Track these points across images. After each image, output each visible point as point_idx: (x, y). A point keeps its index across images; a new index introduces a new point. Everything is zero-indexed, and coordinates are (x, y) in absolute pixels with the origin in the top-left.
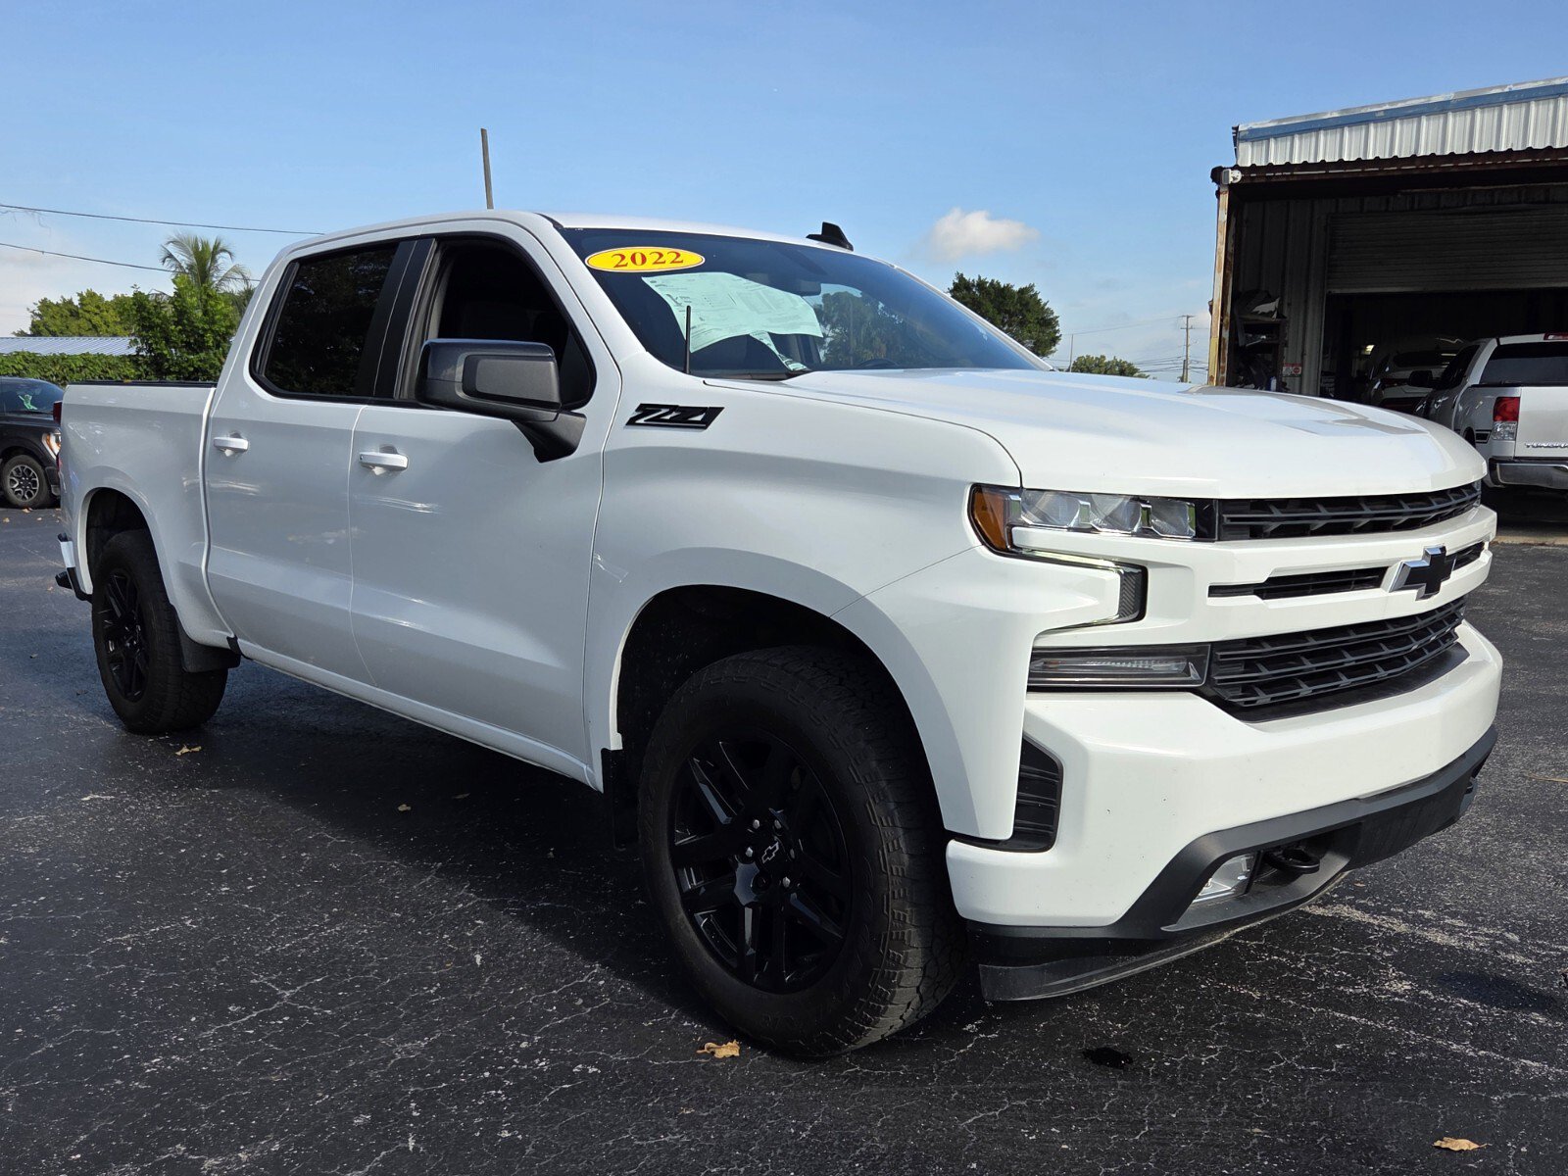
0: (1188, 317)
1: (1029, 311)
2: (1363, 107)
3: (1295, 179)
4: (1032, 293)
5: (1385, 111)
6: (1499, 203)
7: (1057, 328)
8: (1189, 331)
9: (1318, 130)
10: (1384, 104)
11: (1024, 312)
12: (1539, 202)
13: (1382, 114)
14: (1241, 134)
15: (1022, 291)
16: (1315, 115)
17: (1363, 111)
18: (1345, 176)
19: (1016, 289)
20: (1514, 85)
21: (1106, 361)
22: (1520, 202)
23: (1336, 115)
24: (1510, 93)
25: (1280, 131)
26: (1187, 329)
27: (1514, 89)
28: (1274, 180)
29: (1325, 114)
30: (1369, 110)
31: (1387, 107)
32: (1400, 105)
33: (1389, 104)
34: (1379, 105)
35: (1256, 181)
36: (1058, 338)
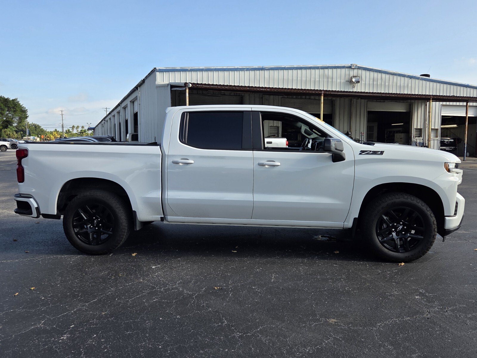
0: (62, 111)
1: (17, 107)
2: (185, 67)
3: (203, 87)
4: (17, 101)
5: (190, 69)
6: (215, 94)
7: (27, 114)
8: (63, 115)
9: (175, 71)
10: (190, 67)
11: (15, 107)
12: (223, 95)
13: (189, 70)
14: (157, 70)
15: (13, 100)
16: (175, 67)
17: (185, 68)
18: (214, 88)
19: (11, 99)
20: (216, 67)
21: (30, 123)
22: (219, 94)
23: (179, 68)
24: (216, 69)
25: (167, 71)
26: (62, 115)
27: (216, 68)
28: (198, 87)
29: (177, 68)
30: (187, 68)
31: (190, 68)
32: (193, 68)
33: (191, 67)
34: (189, 67)
35: (195, 87)
36: (28, 117)
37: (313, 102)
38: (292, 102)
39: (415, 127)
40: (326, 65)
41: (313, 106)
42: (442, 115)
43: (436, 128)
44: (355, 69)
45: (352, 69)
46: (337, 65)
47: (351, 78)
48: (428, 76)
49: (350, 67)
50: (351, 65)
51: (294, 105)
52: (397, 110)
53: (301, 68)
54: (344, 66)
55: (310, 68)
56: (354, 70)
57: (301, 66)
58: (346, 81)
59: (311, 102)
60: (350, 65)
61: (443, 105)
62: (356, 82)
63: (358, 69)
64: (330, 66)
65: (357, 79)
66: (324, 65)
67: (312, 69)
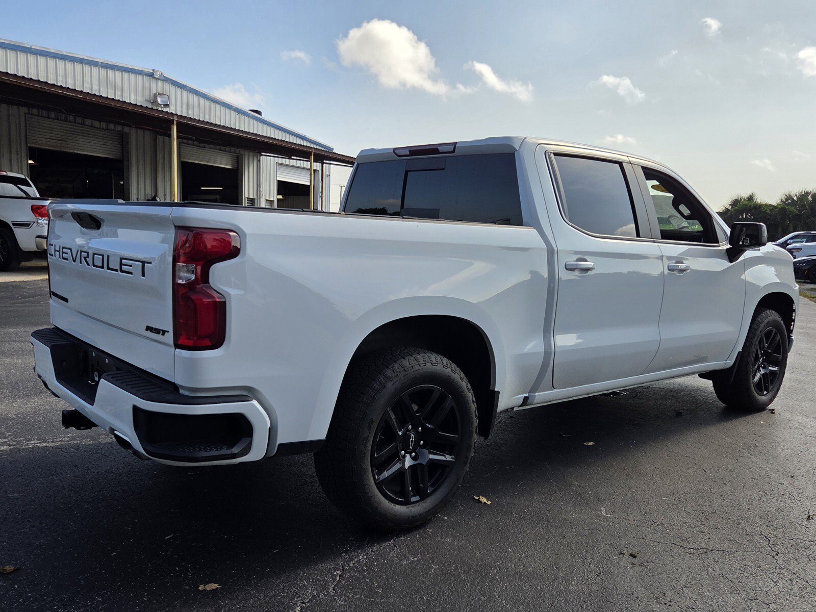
37: (88, 131)
38: (46, 125)
39: (247, 196)
40: (111, 62)
41: (88, 141)
42: (279, 179)
43: (272, 199)
44: (159, 79)
45: (153, 79)
46: (129, 67)
47: (155, 96)
48: (259, 112)
49: (151, 75)
50: (153, 70)
51: (51, 133)
52: (221, 164)
53: (64, 58)
54: (142, 71)
55: (82, 61)
56: (157, 81)
57: (65, 53)
58: (146, 100)
59: (84, 130)
60: (152, 72)
61: (279, 164)
62: (164, 105)
63: (163, 80)
64: (118, 64)
65: (164, 99)
66: (107, 61)
67: (86, 64)
